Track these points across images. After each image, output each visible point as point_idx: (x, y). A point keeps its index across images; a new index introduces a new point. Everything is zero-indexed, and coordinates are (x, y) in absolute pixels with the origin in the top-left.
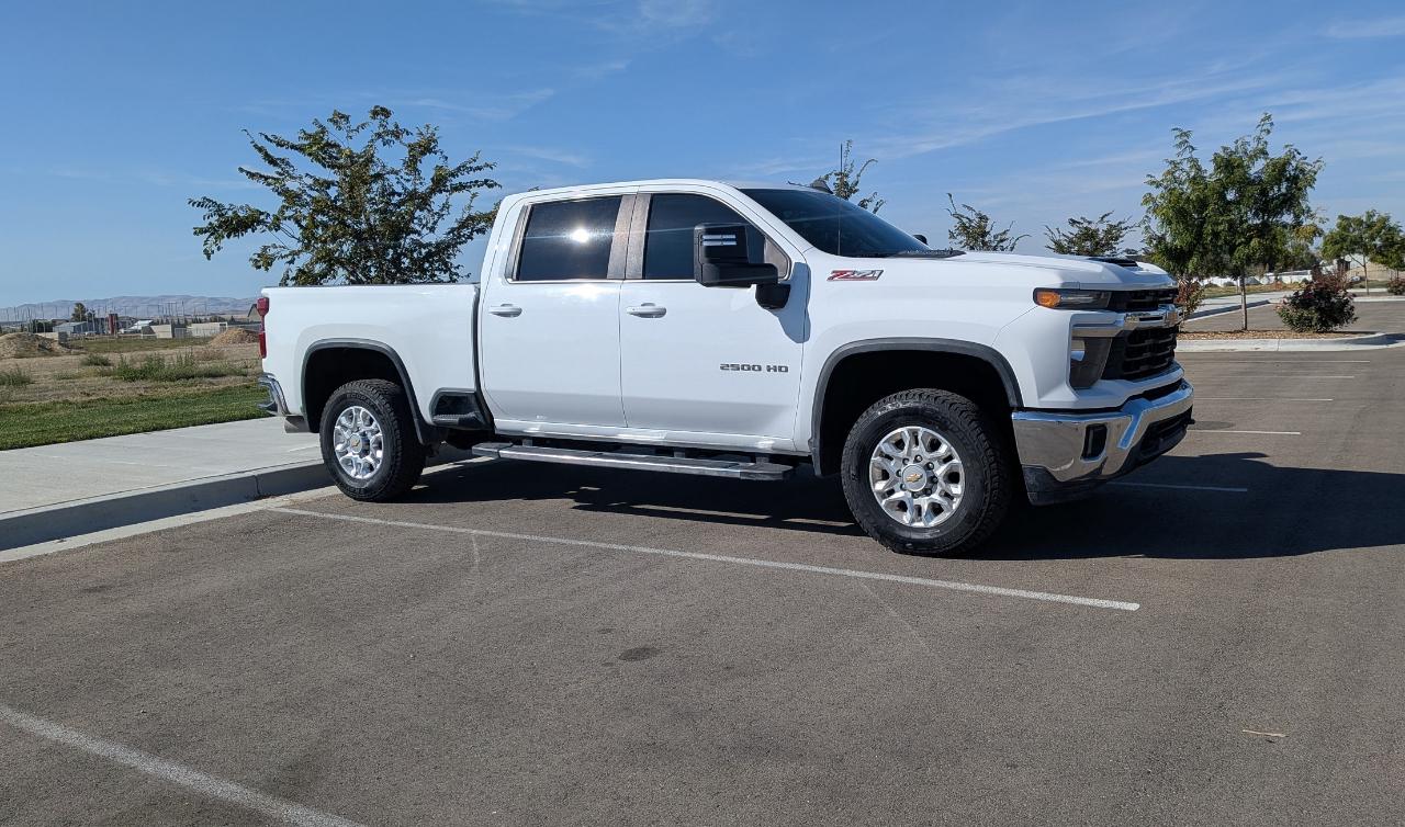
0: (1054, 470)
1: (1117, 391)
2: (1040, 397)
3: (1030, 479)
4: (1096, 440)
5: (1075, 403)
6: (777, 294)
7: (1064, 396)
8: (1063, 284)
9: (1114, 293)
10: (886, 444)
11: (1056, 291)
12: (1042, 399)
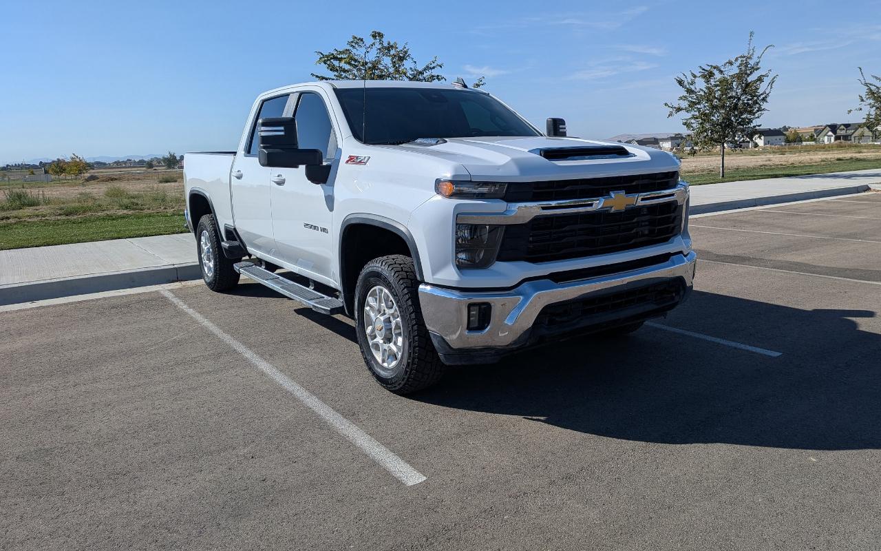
0: (447, 338)
1: (510, 272)
2: (433, 274)
3: (435, 343)
4: (481, 316)
5: (458, 282)
6: (320, 173)
7: (450, 275)
8: (454, 176)
9: (510, 184)
10: (371, 298)
11: (451, 181)
12: (435, 277)
